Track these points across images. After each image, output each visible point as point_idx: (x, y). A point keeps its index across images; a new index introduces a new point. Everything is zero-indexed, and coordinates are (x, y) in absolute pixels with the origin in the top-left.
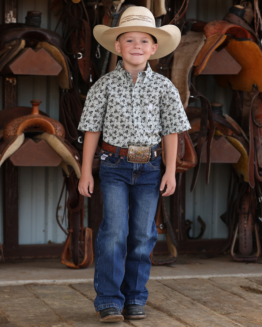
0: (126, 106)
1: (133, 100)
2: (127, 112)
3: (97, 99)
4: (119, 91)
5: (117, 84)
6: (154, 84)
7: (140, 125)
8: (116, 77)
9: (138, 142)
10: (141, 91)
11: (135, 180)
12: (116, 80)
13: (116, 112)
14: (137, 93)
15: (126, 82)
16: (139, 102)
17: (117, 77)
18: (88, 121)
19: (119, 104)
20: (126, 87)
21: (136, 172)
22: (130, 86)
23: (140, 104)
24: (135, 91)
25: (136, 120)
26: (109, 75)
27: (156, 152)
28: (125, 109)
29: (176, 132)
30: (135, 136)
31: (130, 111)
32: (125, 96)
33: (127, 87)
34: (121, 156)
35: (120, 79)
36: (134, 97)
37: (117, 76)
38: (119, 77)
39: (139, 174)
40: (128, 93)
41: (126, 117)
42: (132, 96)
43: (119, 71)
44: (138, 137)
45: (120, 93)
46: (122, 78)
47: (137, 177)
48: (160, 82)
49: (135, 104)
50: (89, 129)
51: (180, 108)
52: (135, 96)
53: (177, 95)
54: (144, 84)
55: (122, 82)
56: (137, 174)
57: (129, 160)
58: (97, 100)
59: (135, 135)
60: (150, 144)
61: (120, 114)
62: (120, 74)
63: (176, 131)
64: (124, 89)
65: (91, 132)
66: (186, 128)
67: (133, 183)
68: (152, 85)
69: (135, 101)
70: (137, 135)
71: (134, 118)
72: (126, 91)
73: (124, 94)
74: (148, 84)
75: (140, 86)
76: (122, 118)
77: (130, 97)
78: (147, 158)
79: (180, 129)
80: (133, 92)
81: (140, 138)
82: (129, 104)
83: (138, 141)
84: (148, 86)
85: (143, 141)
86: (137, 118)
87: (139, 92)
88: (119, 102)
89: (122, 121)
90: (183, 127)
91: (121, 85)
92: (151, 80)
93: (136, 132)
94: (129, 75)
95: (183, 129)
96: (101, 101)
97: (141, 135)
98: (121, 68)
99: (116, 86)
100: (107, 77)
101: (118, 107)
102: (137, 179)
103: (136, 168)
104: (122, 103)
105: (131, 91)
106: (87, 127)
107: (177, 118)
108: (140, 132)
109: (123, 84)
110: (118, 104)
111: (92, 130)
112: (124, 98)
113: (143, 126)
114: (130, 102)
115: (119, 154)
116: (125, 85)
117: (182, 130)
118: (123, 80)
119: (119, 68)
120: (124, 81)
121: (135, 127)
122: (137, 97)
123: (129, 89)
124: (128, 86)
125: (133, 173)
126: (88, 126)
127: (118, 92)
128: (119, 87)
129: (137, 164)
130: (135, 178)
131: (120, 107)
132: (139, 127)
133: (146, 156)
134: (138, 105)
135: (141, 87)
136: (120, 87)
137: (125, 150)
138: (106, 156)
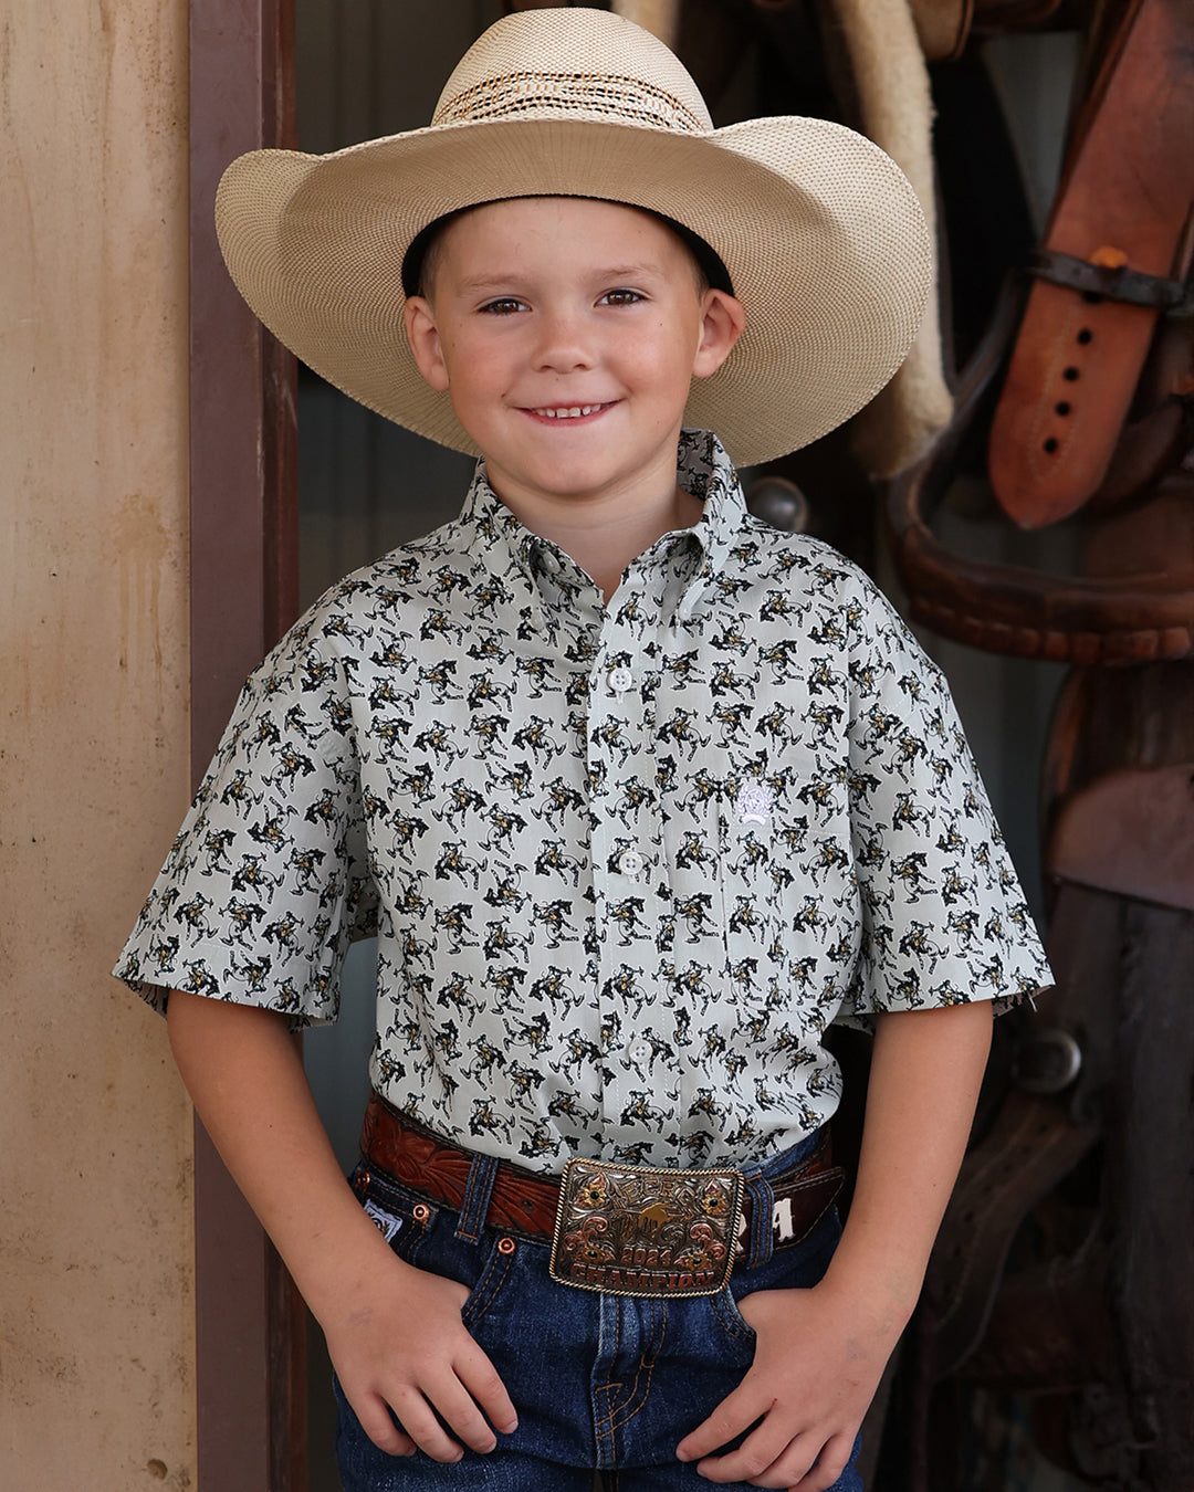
0: (538, 816)
1: (599, 764)
2: (549, 862)
3: (276, 738)
4: (482, 692)
5: (471, 640)
6: (764, 616)
7: (648, 975)
8: (465, 583)
9: (635, 1114)
10: (658, 684)
11: (618, 1434)
12: (459, 603)
13: (449, 865)
14: (629, 708)
15: (538, 619)
16: (648, 780)
17: (470, 579)
18: (190, 914)
19: (480, 803)
20: (540, 665)
21: (616, 1367)
22: (570, 655)
23: (657, 792)
24: (613, 694)
25: (615, 930)
26: (407, 570)
27: (787, 1201)
28: (527, 845)
29: (921, 1002)
30: (606, 1063)
31: (569, 853)
32: (530, 737)
33: (550, 663)
34: (502, 1234)
35: (492, 595)
36: (609, 736)
37: (474, 571)
38: (491, 582)
39: (643, 1380)
40: (553, 707)
41: (536, 908)
42: (590, 735)
43: (488, 533)
44: (627, 1067)
45: (488, 709)
46: (513, 586)
47: (636, 1403)
48: (812, 593)
49: (617, 798)
50: (194, 975)
51: (957, 812)
52: (615, 731)
53: (938, 711)
54: (685, 624)
55: (506, 617)
56: (629, 1382)
57: (565, 1269)
58: (276, 746)
59: (605, 1049)
60: (732, 1125)
61: (488, 882)
62: (497, 558)
63: (921, 996)
64: (526, 682)
65: (207, 1000)
66: (995, 982)
67: (608, 1461)
68: (747, 631)
69: (615, 774)
70: (618, 1055)
71: (600, 910)
72: (538, 695)
73: (518, 722)
74: (712, 629)
75: (651, 651)
76: (499, 913)
77: (568, 739)
78: (711, 1255)
79: (952, 985)
80: (598, 696)
81: (646, 1073)
82: (565, 799)
83: (630, 1099)
84: (715, 642)
85: (672, 1104)
86: (629, 911)
87: (646, 697)
88: (476, 783)
89: (498, 942)
90: (974, 963)
91: (497, 650)
92: (736, 588)
93: (609, 1028)
94: (563, 565)
95: (973, 984)
96: (308, 752)
97: (655, 1053)
98: (495, 510)
99: (456, 651)
100: (393, 583)
101: (474, 829)
102: (637, 1420)
103: (620, 1335)
104: (503, 797)
105: (579, 690)
106: (176, 963)
107: (932, 887)
108: (648, 1031)
109: (522, 634)
110: (467, 800)
111: (215, 988)
112: (526, 754)
113: (669, 975)
114: (573, 782)
115: (490, 1214)
116: (537, 646)
117: (967, 991)
118: (518, 604)
119: (485, 510)
120: (525, 613)
121: (607, 992)
122: (628, 735)
123: (561, 678)
124: (559, 653)
125: (594, 1382)
126: (185, 953)
127: (473, 704)
128: (481, 666)
129: (630, 1304)
130: (618, 1418)
131: (488, 830)
132: (643, 985)
133: (702, 1244)
134: (638, 797)
135: (659, 656)
136: (492, 663)
137: (532, 1190)
138: (391, 1227)
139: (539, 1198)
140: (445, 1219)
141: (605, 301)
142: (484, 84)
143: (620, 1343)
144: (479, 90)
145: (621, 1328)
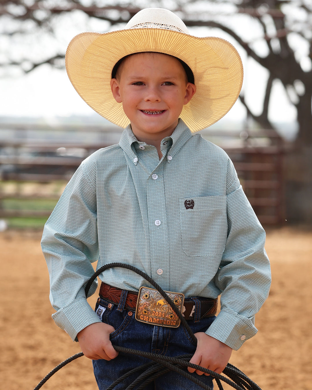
21: (158, 345)
39: (165, 349)
56: (161, 349)
125: (152, 348)
137: (132, 296)
138: (103, 310)
139: (134, 298)
140: (115, 306)
141: (164, 84)
142: (139, 25)
143: (158, 337)
144: (137, 26)
145: (158, 334)
